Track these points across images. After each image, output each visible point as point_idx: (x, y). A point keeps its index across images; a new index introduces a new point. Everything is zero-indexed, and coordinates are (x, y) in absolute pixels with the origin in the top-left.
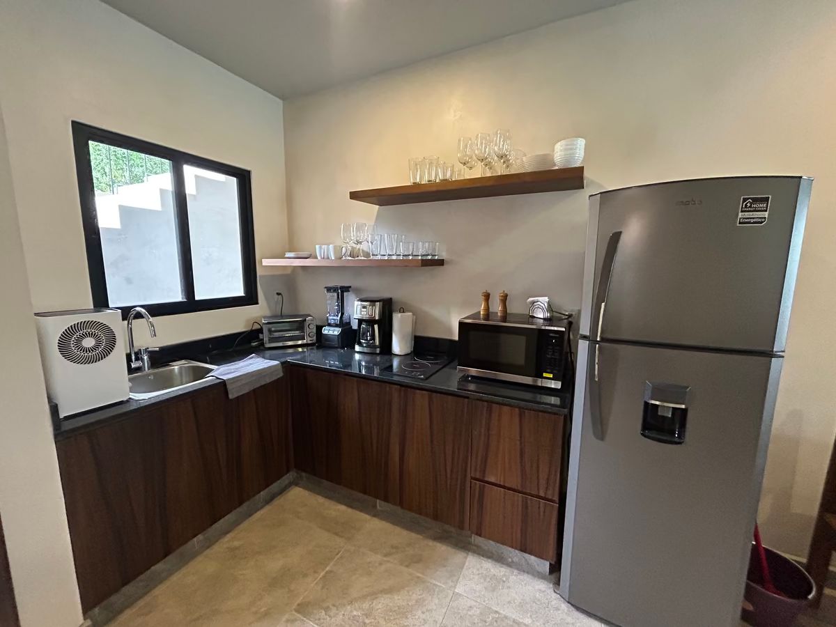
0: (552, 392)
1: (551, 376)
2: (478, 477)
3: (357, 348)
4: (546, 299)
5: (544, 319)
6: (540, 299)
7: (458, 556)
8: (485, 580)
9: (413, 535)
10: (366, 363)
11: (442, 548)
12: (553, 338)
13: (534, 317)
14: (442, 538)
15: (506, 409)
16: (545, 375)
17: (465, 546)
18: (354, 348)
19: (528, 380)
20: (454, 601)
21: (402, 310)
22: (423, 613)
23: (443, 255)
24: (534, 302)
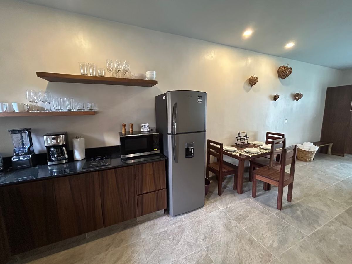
0: (157, 154)
1: (156, 149)
2: (139, 194)
3: (49, 163)
4: (147, 124)
5: (148, 131)
6: (145, 124)
7: (136, 229)
8: (149, 228)
9: (113, 235)
10: (57, 169)
11: (128, 231)
12: (156, 137)
13: (143, 131)
14: (126, 227)
15: (147, 164)
16: (154, 150)
17: (136, 224)
18: (47, 163)
19: (148, 153)
20: (144, 242)
21: (78, 137)
22: (136, 253)
23: (97, 109)
24: (143, 126)
